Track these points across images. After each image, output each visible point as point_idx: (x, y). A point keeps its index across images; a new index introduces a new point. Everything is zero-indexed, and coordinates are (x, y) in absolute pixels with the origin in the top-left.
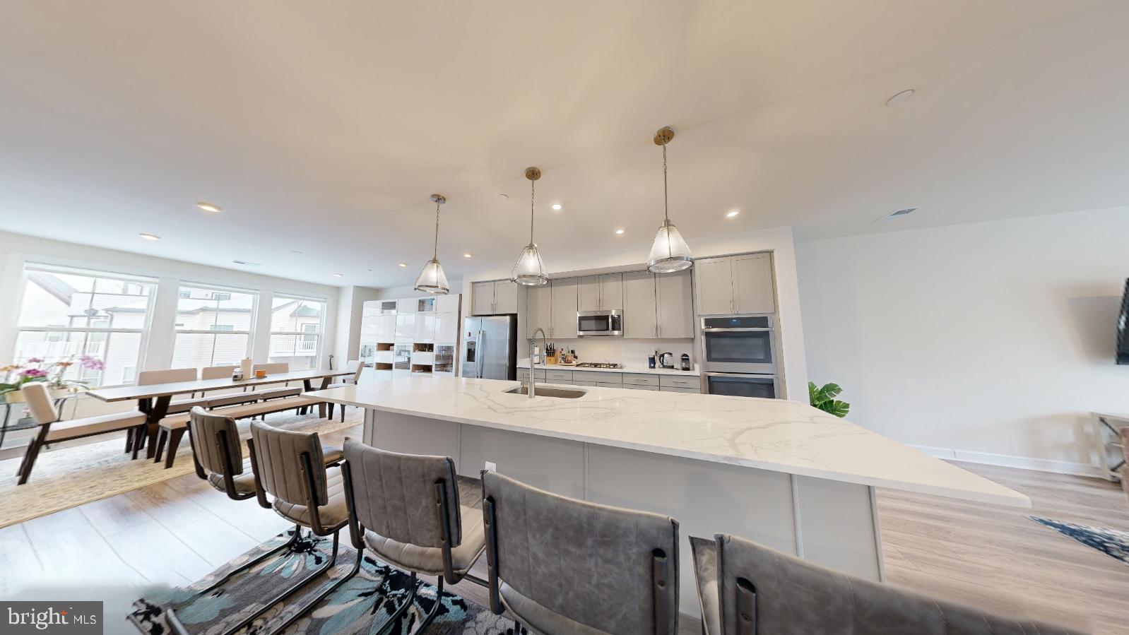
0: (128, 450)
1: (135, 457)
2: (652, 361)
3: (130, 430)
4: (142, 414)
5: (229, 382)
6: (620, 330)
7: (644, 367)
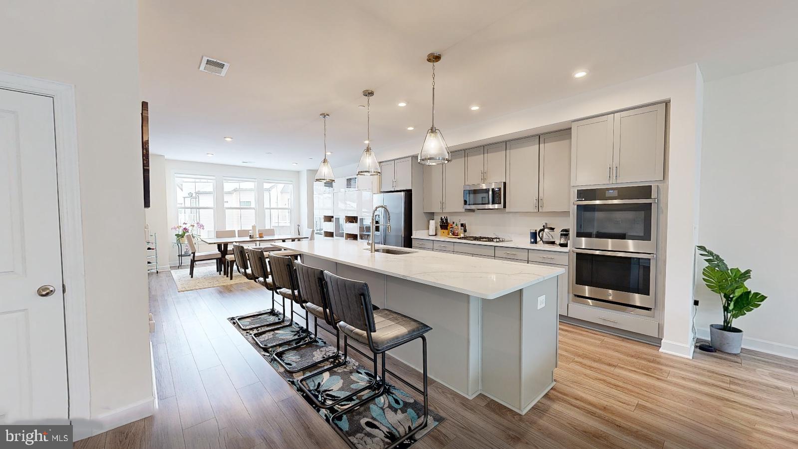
0: (218, 271)
1: (220, 274)
2: (534, 235)
3: (217, 259)
4: (219, 253)
5: (248, 239)
6: (500, 203)
7: (525, 242)
